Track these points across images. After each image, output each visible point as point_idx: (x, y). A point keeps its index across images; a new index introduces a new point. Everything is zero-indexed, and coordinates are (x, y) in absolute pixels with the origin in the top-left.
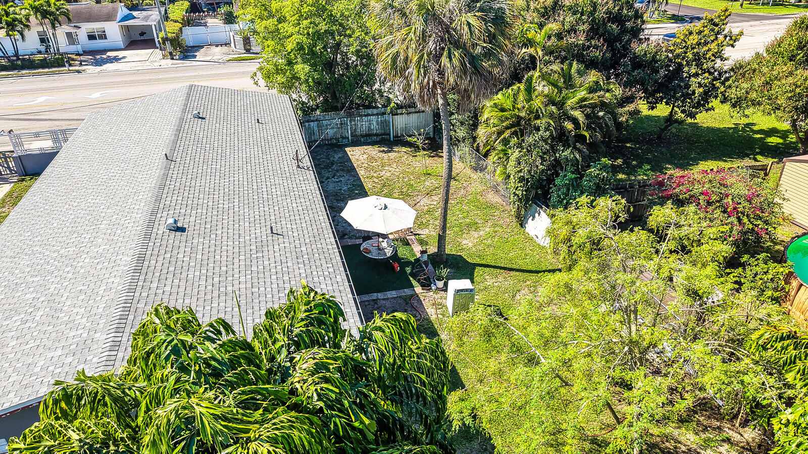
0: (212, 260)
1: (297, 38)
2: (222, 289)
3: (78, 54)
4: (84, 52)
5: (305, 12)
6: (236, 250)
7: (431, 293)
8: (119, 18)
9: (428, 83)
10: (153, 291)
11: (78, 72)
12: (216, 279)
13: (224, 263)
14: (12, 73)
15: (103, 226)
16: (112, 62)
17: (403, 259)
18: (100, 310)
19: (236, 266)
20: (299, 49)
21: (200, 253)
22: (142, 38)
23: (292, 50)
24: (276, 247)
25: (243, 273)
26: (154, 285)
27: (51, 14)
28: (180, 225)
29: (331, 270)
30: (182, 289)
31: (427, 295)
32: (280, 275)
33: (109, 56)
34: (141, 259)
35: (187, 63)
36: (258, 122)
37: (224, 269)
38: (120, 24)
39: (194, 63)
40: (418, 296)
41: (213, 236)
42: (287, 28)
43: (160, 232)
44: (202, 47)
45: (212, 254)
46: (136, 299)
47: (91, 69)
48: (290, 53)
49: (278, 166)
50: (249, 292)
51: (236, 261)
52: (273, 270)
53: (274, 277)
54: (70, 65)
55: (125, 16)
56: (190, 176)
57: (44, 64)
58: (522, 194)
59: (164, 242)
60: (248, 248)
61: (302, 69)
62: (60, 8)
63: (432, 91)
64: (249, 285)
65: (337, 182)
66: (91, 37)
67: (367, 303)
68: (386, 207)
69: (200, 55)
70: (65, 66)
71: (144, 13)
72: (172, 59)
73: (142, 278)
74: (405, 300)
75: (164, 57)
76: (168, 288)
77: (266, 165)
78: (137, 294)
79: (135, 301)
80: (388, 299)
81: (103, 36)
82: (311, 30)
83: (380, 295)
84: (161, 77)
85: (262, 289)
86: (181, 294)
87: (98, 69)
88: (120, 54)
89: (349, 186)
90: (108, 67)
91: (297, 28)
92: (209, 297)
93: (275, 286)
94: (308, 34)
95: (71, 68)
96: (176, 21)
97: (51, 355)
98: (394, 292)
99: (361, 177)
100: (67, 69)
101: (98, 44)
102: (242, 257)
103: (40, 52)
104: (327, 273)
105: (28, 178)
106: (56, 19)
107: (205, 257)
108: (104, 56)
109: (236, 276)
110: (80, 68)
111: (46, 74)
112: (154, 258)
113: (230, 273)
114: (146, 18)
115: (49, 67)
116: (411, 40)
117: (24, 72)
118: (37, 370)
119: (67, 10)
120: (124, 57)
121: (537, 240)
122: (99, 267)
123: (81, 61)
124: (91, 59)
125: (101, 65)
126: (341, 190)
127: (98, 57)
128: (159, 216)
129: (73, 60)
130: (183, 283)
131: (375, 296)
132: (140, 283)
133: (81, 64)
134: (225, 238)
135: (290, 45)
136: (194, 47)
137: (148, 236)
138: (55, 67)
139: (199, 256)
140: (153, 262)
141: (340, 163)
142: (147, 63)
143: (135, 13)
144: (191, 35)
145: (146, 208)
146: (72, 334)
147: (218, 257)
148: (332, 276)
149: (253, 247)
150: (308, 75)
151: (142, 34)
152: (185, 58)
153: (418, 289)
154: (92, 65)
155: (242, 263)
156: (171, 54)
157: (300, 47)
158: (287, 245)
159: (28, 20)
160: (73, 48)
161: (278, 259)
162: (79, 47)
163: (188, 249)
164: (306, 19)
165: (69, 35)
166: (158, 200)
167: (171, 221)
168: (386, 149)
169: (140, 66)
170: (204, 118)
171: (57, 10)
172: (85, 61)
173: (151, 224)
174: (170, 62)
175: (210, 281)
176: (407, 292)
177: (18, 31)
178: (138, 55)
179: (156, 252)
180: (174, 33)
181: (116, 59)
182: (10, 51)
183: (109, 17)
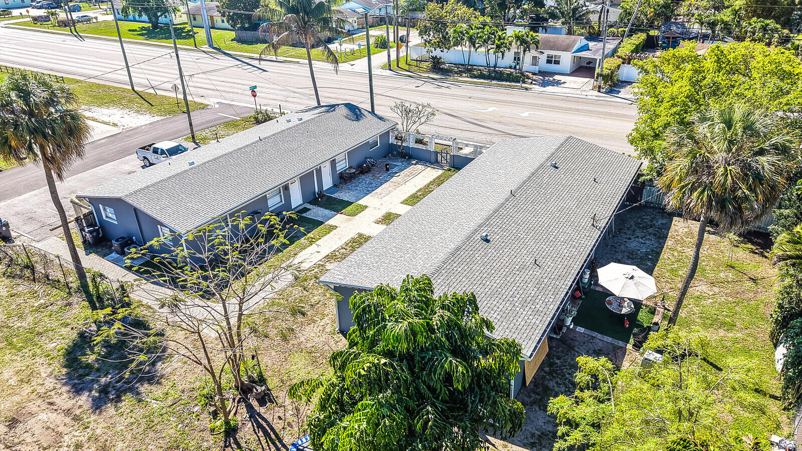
0: (490, 264)
2: (484, 282)
3: (534, 74)
4: (539, 71)
6: (507, 264)
7: (637, 354)
8: (573, 51)
10: (452, 268)
11: (526, 89)
12: (485, 275)
13: (495, 269)
14: (486, 81)
15: (455, 223)
16: (554, 85)
17: (639, 321)
18: (428, 266)
19: (500, 273)
21: (487, 258)
22: (588, 66)
24: (531, 272)
25: (500, 279)
26: (455, 265)
27: (527, 42)
28: (488, 238)
29: (551, 300)
30: (466, 273)
31: (634, 353)
32: (519, 289)
33: (554, 79)
34: (458, 249)
35: (608, 98)
36: (595, 181)
37: (493, 271)
38: (574, 54)
40: (625, 350)
41: (501, 251)
42: (662, 109)
43: (476, 238)
44: (631, 83)
45: (493, 261)
46: (443, 268)
47: (537, 88)
49: (579, 220)
50: (496, 290)
51: (502, 270)
52: (518, 284)
53: (515, 288)
54: (524, 82)
55: (582, 47)
56: (516, 209)
57: (510, 78)
58: (777, 318)
59: (474, 245)
60: (514, 266)
62: (534, 39)
64: (499, 286)
65: (642, 243)
66: (549, 61)
67: (586, 336)
68: (632, 278)
70: (520, 83)
71: (599, 44)
72: (599, 91)
73: (452, 259)
74: (614, 347)
75: (593, 88)
76: (460, 269)
77: (571, 216)
78: (445, 266)
79: (442, 269)
80: (603, 341)
81: (557, 62)
83: (599, 336)
84: (580, 107)
85: (504, 291)
86: (464, 275)
87: (542, 89)
88: (564, 79)
89: (648, 250)
90: (550, 89)
92: (475, 282)
93: (511, 293)
95: (523, 85)
96: (620, 57)
97: (401, 276)
98: (610, 339)
99: (665, 246)
100: (520, 85)
101: (552, 67)
102: (507, 270)
103: (511, 67)
104: (547, 300)
105: (453, 169)
106: (528, 47)
107: (488, 261)
108: (551, 79)
109: (496, 278)
110: (529, 86)
111: (505, 87)
112: (464, 251)
113: (494, 275)
114: (597, 51)
115: (510, 82)
117: (494, 82)
118: (394, 279)
120: (564, 82)
121: (777, 364)
122: (440, 245)
123: (533, 80)
124: (541, 79)
125: (545, 87)
126: (639, 250)
127: (547, 78)
128: (482, 228)
129: (529, 78)
130: (468, 270)
131: (595, 334)
132: (450, 261)
133: (531, 83)
134: (506, 255)
136: (625, 82)
137: (469, 238)
138: (514, 82)
139: (486, 260)
140: (462, 253)
141: (658, 228)
142: (578, 92)
143: (591, 45)
144: (625, 71)
145: (480, 221)
146: (413, 271)
147: (495, 264)
148: (549, 303)
149: (518, 267)
151: (589, 63)
152: (610, 92)
153: (629, 347)
154: (539, 85)
155: (505, 273)
156: (599, 87)
158: (538, 274)
159: (510, 44)
160: (532, 68)
161: (526, 279)
162: (537, 68)
163: (483, 253)
165: (534, 58)
166: (487, 219)
167: (484, 234)
168: (712, 230)
169: (571, 94)
170: (557, 168)
171: (532, 40)
172: (535, 81)
173: (476, 231)
174: (596, 93)
175: (481, 275)
176: (621, 344)
177: (502, 51)
178: (575, 82)
179: (467, 249)
180: (610, 70)
181: (558, 83)
182: (492, 64)
183: (566, 49)
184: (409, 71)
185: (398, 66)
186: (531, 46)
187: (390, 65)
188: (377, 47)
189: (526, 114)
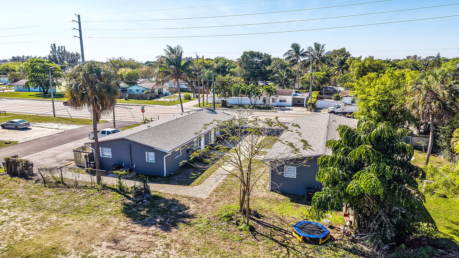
1: (374, 102)
3: (275, 106)
4: (278, 106)
5: (379, 93)
8: (292, 95)
9: (426, 111)
11: (276, 112)
16: (288, 110)
20: (374, 106)
22: (298, 103)
23: (371, 106)
27: (272, 91)
33: (286, 108)
35: (317, 113)
38: (293, 97)
39: (320, 114)
44: (323, 109)
47: (280, 111)
48: (370, 107)
54: (273, 110)
55: (294, 95)
57: (264, 108)
61: (373, 113)
63: (427, 114)
66: (281, 101)
69: (322, 111)
70: (271, 110)
71: (301, 94)
72: (311, 111)
75: (307, 110)
81: (285, 101)
82: (381, 99)
87: (283, 112)
88: (291, 108)
90: (286, 111)
91: (375, 98)
94: (379, 100)
96: (314, 98)
101: (283, 103)
103: (262, 105)
106: (272, 93)
110: (276, 111)
111: (265, 111)
114: (303, 96)
116: (421, 97)
119: (277, 90)
120: (292, 109)
123: (276, 109)
124: (280, 108)
127: (282, 108)
129: (274, 108)
133: (276, 110)
135: (370, 104)
136: (320, 108)
138: (267, 110)
142: (301, 112)
143: (298, 94)
144: (319, 103)
150: (376, 115)
151: (299, 102)
152: (316, 111)
156: (311, 109)
157: (374, 105)
160: (273, 104)
162: (276, 104)
164: (379, 95)
165: (273, 99)
169: (298, 113)
171: (273, 90)
172: (278, 109)
177: (259, 96)
178: (297, 109)
180: (313, 102)
181: (289, 109)
182: (253, 103)
183: (289, 94)
184: (211, 107)
185: (203, 105)
186: (274, 93)
187: (200, 105)
188: (186, 99)
189: (285, 119)
